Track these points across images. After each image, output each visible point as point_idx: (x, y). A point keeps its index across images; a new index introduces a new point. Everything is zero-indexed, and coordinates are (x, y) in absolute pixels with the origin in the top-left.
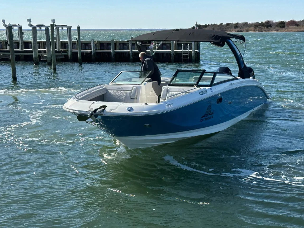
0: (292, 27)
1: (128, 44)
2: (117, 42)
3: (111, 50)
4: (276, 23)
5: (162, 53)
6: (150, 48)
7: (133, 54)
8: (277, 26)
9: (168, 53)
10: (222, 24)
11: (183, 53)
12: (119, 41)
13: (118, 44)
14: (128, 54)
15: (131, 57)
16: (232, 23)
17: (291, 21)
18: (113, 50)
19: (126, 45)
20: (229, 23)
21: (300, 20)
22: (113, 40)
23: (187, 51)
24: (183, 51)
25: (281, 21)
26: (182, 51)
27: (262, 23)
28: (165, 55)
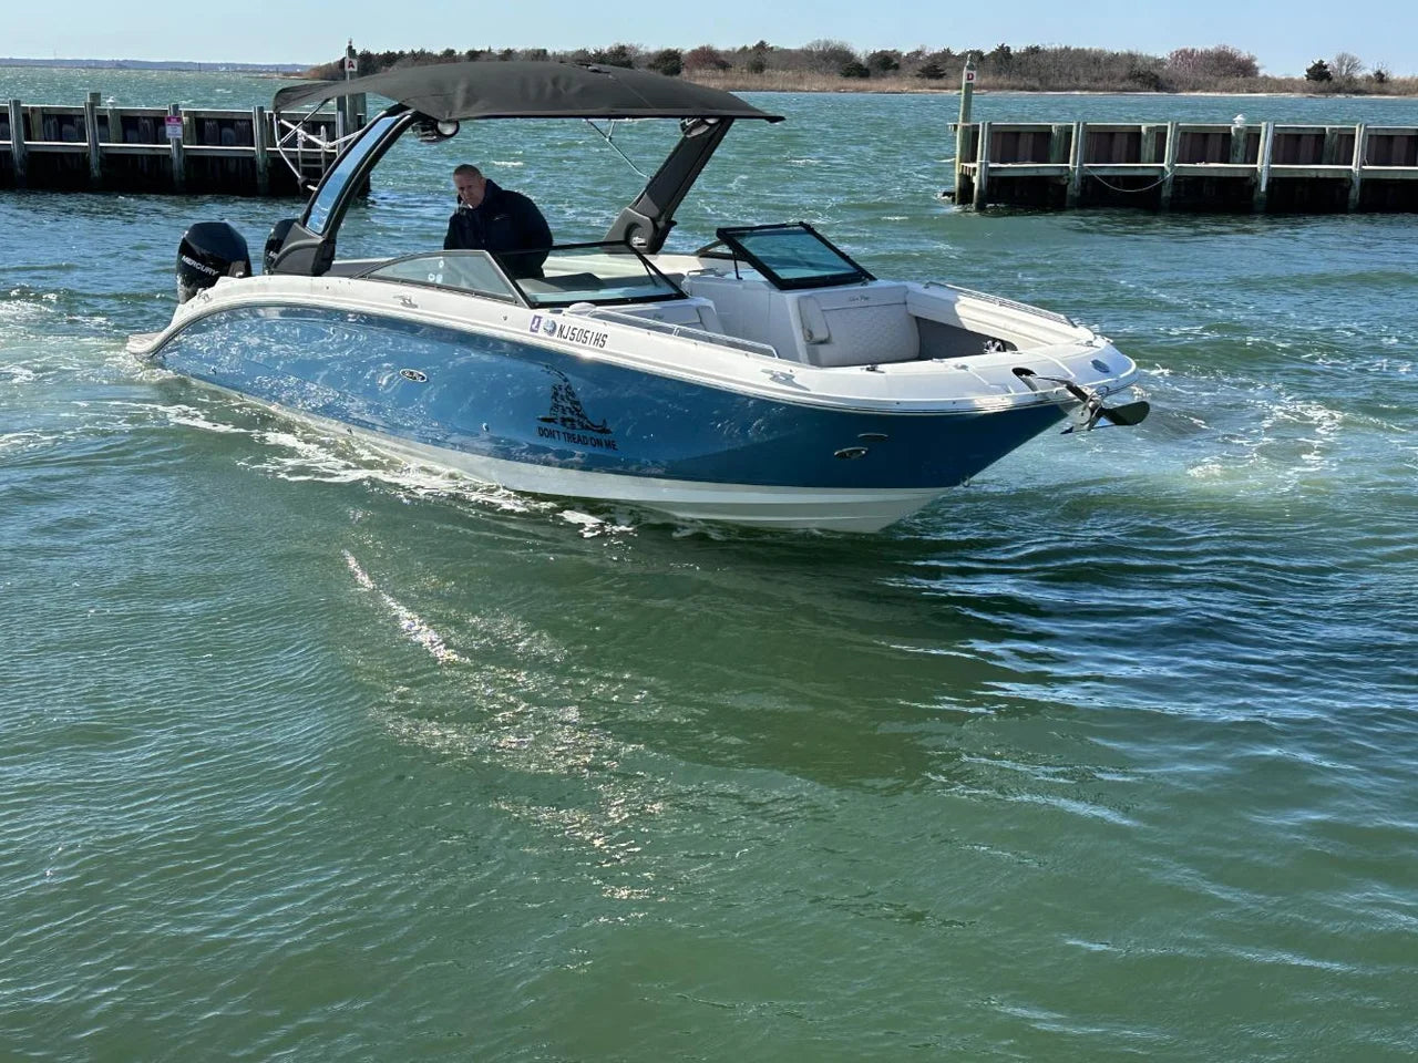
0: (703, 72)
1: (78, 120)
2: (33, 109)
3: (11, 142)
4: (649, 55)
5: (221, 159)
6: (171, 138)
7: (100, 158)
8: (651, 66)
9: (243, 158)
10: (453, 51)
11: (305, 161)
12: (43, 108)
13: (36, 120)
14: (81, 158)
15: (96, 173)
16: (490, 50)
17: (703, 48)
18: (19, 142)
19: (72, 123)
20: (478, 50)
21: (734, 49)
22: (17, 103)
23: (320, 153)
24: (302, 152)
25: (665, 48)
26: (297, 152)
27: (599, 54)
28: (232, 166)
